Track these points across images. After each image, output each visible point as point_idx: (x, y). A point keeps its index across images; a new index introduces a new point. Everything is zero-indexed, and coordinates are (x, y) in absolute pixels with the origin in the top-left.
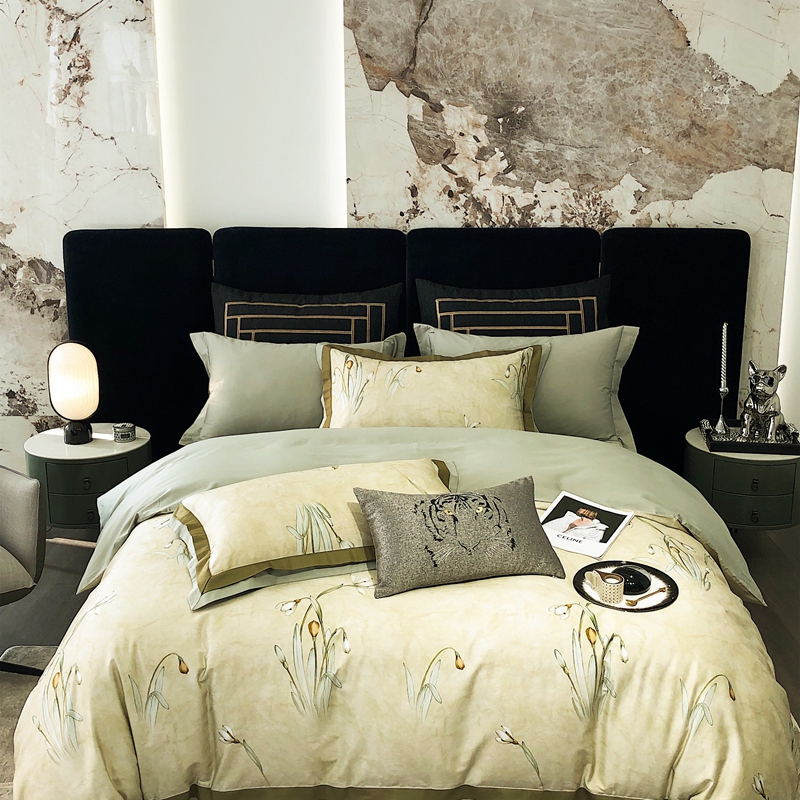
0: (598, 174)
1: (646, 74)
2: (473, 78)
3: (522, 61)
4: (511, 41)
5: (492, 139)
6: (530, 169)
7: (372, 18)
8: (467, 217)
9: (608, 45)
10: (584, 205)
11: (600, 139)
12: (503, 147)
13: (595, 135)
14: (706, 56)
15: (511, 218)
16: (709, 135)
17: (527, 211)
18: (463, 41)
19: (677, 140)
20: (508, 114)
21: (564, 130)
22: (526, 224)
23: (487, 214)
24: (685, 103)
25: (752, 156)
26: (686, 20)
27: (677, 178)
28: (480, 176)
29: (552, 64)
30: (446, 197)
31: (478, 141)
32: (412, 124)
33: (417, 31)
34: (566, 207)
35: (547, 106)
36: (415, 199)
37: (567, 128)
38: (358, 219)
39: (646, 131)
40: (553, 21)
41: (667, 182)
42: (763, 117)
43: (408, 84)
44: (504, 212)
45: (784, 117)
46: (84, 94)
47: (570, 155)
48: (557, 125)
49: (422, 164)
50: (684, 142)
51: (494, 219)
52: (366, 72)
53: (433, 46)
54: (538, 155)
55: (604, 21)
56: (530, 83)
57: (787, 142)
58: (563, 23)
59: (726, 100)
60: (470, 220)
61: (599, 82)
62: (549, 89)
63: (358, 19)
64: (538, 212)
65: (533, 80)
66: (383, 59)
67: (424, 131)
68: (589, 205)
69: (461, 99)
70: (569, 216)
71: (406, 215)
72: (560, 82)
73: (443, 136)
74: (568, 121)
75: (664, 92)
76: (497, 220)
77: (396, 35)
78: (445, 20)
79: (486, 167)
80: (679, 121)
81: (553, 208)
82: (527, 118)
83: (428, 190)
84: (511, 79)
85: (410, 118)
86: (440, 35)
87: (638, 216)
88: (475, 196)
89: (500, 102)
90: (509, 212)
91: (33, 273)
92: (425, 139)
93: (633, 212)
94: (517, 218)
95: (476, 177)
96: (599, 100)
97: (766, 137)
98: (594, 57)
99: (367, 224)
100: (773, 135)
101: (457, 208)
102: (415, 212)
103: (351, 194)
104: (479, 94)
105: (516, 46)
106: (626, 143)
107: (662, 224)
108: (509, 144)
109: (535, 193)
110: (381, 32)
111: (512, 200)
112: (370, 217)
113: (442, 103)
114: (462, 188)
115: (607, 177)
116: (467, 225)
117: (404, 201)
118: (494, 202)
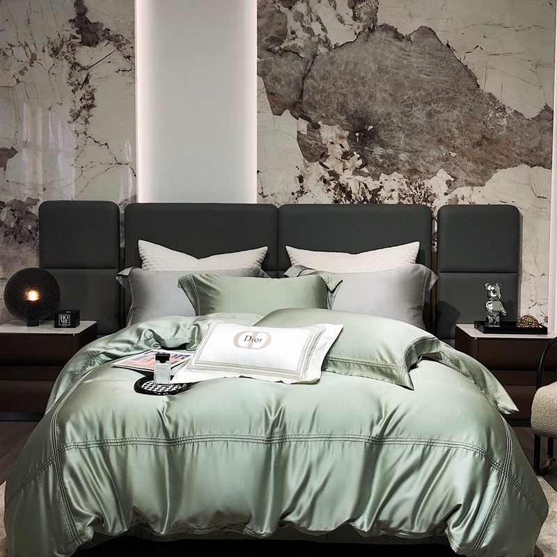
0: (422, 169)
1: (451, 105)
2: (339, 108)
3: (371, 97)
4: (364, 84)
5: (352, 146)
6: (377, 165)
7: (275, 70)
8: (336, 196)
9: (427, 88)
10: (413, 189)
11: (423, 147)
12: (359, 151)
13: (419, 144)
14: (490, 94)
16: (494, 145)
18: (333, 85)
19: (474, 147)
20: (362, 130)
21: (399, 140)
24: (478, 124)
25: (523, 158)
26: (477, 71)
27: (474, 172)
28: (344, 169)
29: (390, 99)
30: (322, 183)
31: (343, 147)
32: (299, 136)
33: (304, 79)
34: (401, 190)
35: (388, 126)
37: (401, 139)
39: (452, 142)
40: (391, 73)
41: (467, 175)
42: (529, 133)
43: (297, 111)
44: (360, 193)
45: (543, 133)
46: (89, 116)
47: (403, 156)
48: (394, 137)
49: (306, 161)
50: (478, 148)
51: (354, 197)
52: (271, 104)
53: (314, 88)
54: (382, 157)
55: (423, 72)
56: (376, 111)
57: (546, 150)
58: (397, 74)
59: (504, 122)
61: (421, 110)
62: (389, 115)
63: (266, 70)
64: (383, 193)
65: (379, 109)
66: (282, 96)
67: (308, 141)
69: (332, 121)
70: (403, 196)
71: (296, 195)
72: (396, 111)
73: (320, 144)
74: (401, 135)
75: (464, 117)
76: (356, 199)
77: (290, 81)
78: (322, 72)
79: (348, 164)
80: (474, 135)
81: (393, 190)
82: (374, 133)
83: (310, 178)
84: (364, 109)
85: (299, 132)
86: (318, 80)
87: (449, 197)
88: (341, 183)
89: (357, 123)
92: (308, 146)
93: (446, 194)
94: (369, 197)
95: (341, 170)
96: (421, 122)
97: (532, 146)
98: (418, 94)
99: (269, 201)
100: (536, 144)
101: (329, 190)
103: (260, 181)
104: (343, 118)
105: (367, 88)
106: (439, 149)
107: (466, 202)
108: (363, 150)
110: (281, 79)
113: (319, 123)
115: (427, 171)
116: (336, 201)
117: (295, 185)
118: (354, 187)
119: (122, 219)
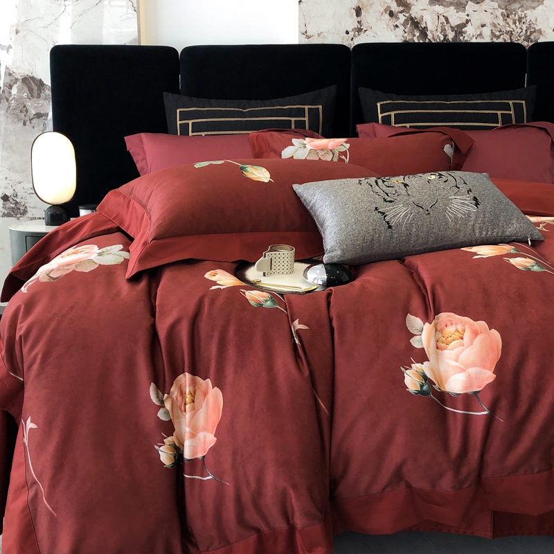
15: (445, 36)
17: (459, 29)
22: (458, 41)
23: (424, 32)
60: (409, 38)
68: (515, 23)
90: (443, 30)
91: (26, 89)
102: (359, 30)
109: (467, 13)
111: (447, 19)
112: (319, 35)
114: (401, 9)
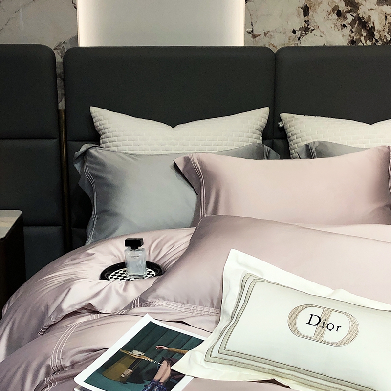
30: (335, 16)
36: (306, 19)
38: (254, 36)
44: (386, 30)
51: (377, 36)
71: (298, 33)
76: (380, 38)
83: (319, 10)
99: (261, 42)
101: (344, 26)
103: (249, 15)
116: (353, 42)
117: (297, 20)
118: (377, 21)
119: (59, 70)
